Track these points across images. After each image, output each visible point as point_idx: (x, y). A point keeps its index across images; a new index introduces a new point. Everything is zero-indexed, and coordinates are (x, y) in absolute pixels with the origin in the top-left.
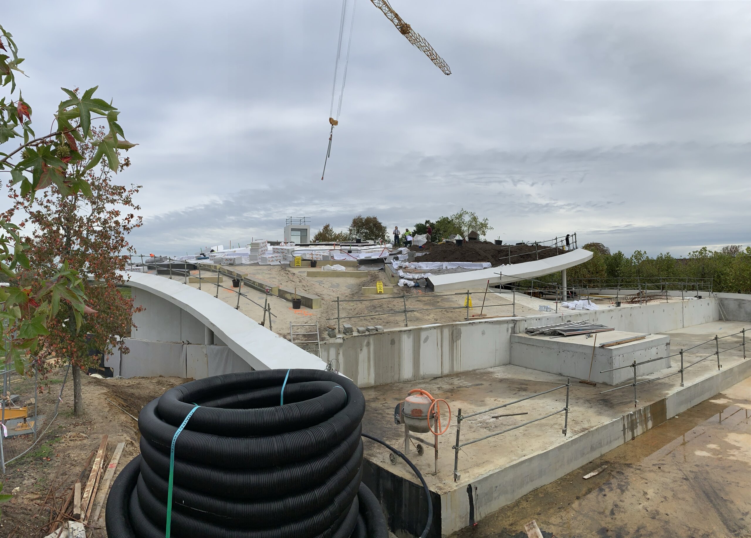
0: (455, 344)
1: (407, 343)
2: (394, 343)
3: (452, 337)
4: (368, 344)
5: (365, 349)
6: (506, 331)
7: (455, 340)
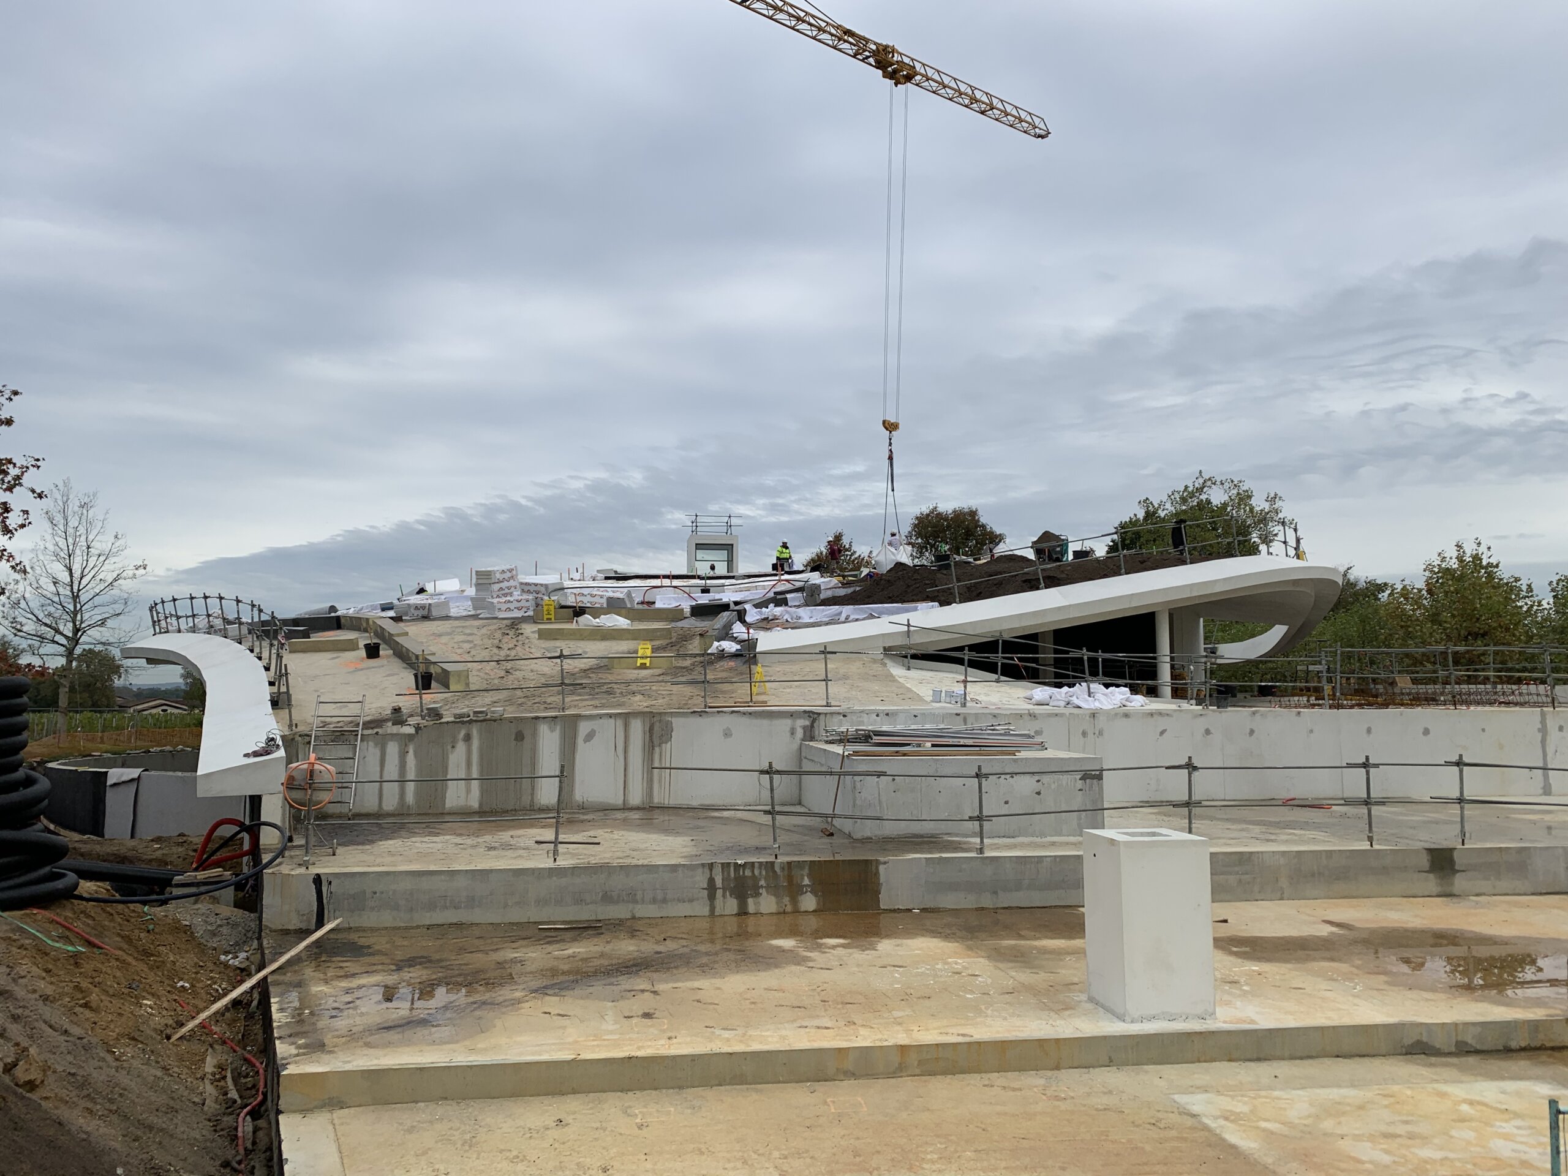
0: (657, 749)
1: (549, 741)
2: (523, 739)
3: (651, 736)
4: (468, 738)
5: (461, 747)
6: (788, 734)
7: (656, 741)
